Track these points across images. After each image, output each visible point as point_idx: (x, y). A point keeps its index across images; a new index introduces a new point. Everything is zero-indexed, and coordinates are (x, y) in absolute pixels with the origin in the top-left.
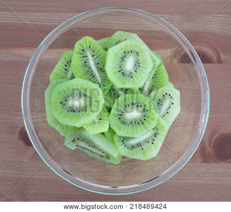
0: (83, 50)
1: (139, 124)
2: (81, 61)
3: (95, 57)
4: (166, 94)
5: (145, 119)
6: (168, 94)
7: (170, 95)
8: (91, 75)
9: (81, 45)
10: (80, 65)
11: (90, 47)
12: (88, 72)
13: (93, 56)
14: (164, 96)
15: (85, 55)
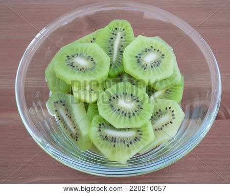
0: (116, 29)
1: (125, 115)
2: (109, 36)
3: (123, 39)
4: (170, 108)
5: (134, 114)
6: (172, 109)
7: (173, 111)
8: (110, 51)
9: (117, 24)
10: (106, 38)
11: (124, 30)
12: (109, 47)
13: (122, 38)
14: (166, 108)
15: (115, 33)
